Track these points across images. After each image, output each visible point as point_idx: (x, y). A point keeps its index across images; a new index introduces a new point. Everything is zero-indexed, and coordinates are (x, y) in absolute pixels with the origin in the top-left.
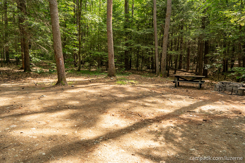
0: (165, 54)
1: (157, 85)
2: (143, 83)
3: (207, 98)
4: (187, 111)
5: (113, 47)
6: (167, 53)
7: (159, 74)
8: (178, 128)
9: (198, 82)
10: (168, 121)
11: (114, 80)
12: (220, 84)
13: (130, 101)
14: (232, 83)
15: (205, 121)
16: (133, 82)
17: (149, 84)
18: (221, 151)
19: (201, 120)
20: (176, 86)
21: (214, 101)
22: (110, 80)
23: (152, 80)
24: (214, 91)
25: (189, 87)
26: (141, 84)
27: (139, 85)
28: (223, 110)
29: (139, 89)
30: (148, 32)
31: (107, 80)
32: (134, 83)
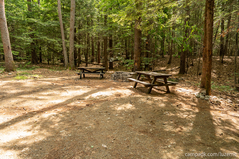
0: (72, 47)
1: (63, 78)
2: (49, 77)
3: (102, 86)
4: (78, 99)
5: (9, 38)
6: (74, 46)
7: (68, 67)
8: (60, 115)
9: (100, 73)
10: (53, 110)
11: (12, 76)
12: (116, 74)
13: (22, 96)
14: (124, 72)
15: (88, 105)
16: (37, 76)
17: (55, 77)
18: (86, 128)
19: (85, 105)
20: (81, 78)
21: (106, 88)
22: (8, 76)
23: (60, 73)
24: (111, 80)
25: (93, 78)
26: (46, 78)
27: (43, 79)
28: (108, 95)
29: (39, 83)
30: (53, 24)
31: (3, 76)
32: (36, 78)
